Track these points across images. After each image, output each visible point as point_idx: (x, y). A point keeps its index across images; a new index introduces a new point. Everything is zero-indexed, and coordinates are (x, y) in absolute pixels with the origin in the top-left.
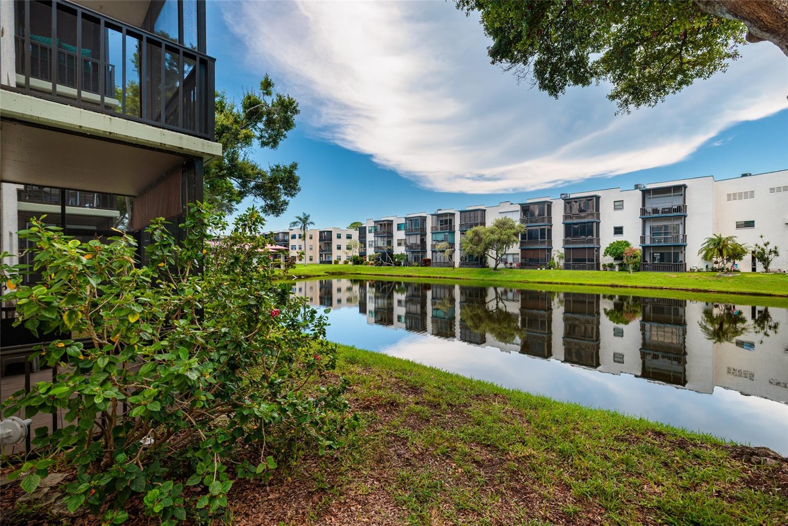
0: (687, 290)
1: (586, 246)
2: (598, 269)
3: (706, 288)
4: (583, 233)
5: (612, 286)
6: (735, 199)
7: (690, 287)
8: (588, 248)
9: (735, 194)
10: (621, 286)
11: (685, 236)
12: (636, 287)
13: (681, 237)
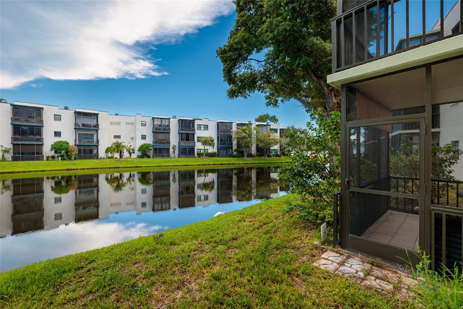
0: (110, 168)
1: (35, 143)
2: (42, 159)
3: (118, 166)
4: (32, 133)
5: (68, 170)
6: (113, 125)
7: (112, 166)
8: (36, 145)
9: (113, 122)
10: (74, 169)
11: (98, 141)
12: (84, 169)
13: (95, 141)
